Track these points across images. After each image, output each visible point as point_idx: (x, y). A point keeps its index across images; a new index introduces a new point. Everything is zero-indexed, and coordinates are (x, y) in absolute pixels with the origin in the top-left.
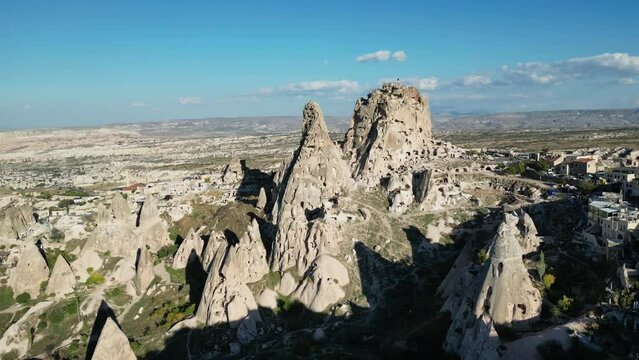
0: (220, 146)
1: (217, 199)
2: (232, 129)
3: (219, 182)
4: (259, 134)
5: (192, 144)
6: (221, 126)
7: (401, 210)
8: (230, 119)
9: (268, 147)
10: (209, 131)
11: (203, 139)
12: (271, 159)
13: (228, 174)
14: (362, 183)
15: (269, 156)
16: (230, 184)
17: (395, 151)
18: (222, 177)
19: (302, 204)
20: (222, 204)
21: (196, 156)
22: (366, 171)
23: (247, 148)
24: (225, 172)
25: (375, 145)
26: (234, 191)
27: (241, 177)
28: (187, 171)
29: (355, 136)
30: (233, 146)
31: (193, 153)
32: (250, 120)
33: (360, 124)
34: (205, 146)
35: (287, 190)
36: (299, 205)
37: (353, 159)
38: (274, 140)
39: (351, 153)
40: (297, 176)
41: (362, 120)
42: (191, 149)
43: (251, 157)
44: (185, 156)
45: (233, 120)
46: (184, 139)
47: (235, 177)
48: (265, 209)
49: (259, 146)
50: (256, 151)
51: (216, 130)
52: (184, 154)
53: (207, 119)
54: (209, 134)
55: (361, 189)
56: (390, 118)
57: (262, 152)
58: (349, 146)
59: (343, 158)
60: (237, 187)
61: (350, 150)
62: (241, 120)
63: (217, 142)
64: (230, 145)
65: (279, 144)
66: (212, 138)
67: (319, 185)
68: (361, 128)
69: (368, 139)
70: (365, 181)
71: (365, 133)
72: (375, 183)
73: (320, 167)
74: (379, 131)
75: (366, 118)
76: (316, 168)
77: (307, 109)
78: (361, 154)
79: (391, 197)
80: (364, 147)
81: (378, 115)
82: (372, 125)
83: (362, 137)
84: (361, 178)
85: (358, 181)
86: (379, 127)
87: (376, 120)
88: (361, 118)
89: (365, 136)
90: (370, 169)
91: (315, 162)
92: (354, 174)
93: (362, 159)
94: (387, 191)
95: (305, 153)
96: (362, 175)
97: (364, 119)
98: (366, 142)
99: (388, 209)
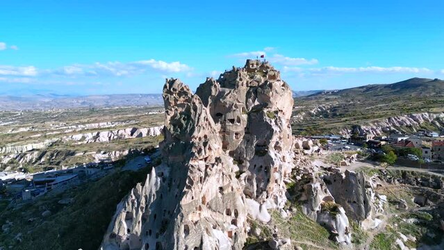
14: (269, 203)
22: (272, 185)
25: (273, 144)
29: (224, 131)
33: (230, 116)
41: (230, 109)
55: (276, 215)
56: (274, 106)
67: (225, 225)
68: (232, 121)
69: (248, 135)
70: (273, 200)
71: (241, 128)
72: (283, 200)
73: (223, 194)
74: (272, 124)
75: (236, 106)
76: (217, 196)
77: (172, 94)
78: (245, 159)
79: (327, 221)
80: (246, 148)
81: (254, 101)
82: (249, 114)
83: (237, 134)
84: (267, 197)
85: (264, 202)
86: (267, 118)
87: (253, 109)
88: (227, 106)
89: (242, 131)
90: (276, 181)
91: (215, 186)
92: (251, 191)
93: (255, 166)
94: (313, 210)
95: (198, 172)
96: (267, 192)
97: (234, 108)
98: (248, 140)
99: (336, 240)
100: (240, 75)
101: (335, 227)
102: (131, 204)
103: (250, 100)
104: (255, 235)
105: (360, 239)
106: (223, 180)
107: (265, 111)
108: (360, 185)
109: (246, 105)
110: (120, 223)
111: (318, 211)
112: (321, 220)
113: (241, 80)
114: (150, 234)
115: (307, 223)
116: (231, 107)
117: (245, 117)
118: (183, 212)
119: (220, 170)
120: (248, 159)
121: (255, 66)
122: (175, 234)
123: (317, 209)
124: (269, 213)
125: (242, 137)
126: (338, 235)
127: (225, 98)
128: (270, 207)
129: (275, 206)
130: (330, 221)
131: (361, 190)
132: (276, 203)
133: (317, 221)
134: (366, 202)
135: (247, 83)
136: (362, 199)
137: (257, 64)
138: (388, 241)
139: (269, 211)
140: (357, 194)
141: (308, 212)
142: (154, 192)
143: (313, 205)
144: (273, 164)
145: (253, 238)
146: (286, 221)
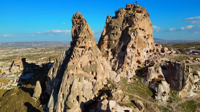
0: (18, 52)
1: (4, 85)
2: (24, 46)
3: (8, 72)
4: (34, 47)
5: (7, 51)
6: (19, 45)
7: (165, 98)
8: (23, 42)
9: (38, 52)
10: (14, 47)
11: (11, 50)
12: (39, 56)
13: (13, 67)
14: (123, 74)
15: (38, 55)
16: (15, 74)
17: (142, 49)
18: (10, 69)
19: (78, 98)
20: (8, 89)
21: (8, 56)
22: (125, 65)
23: (30, 52)
24: (12, 66)
25: (130, 45)
26: (17, 78)
27: (22, 69)
28: (2, 62)
29: (109, 40)
30: (24, 52)
31: (7, 55)
32: (31, 43)
33: (112, 32)
34: (12, 52)
35: (63, 85)
36: (75, 99)
37: (111, 56)
38: (40, 49)
39: (108, 52)
40: (71, 72)
41: (113, 29)
42: (6, 53)
43: (31, 55)
44: (3, 56)
45: (24, 43)
46: (4, 50)
47: (18, 69)
48: (40, 99)
49: (34, 51)
50: (33, 53)
51: (17, 46)
52: (3, 55)
53: (14, 42)
54: (14, 48)
55: (124, 80)
56: (136, 27)
57: (36, 54)
58: (105, 47)
59: (103, 56)
60: (19, 76)
61: (106, 50)
62: (27, 43)
63: (17, 50)
64: (22, 52)
65: (42, 51)
66: (15, 49)
67: (90, 79)
68: (113, 34)
69: (120, 42)
70: (125, 73)
71: (117, 38)
72: (132, 74)
73: (91, 64)
74: (131, 35)
75: (117, 27)
76: (87, 65)
77: (75, 18)
78: (116, 53)
79: (153, 87)
80: (118, 47)
81: (126, 25)
82: (123, 31)
83: (115, 41)
84: (122, 71)
85: (120, 73)
86: (130, 32)
87: (125, 28)
88: (113, 27)
89: (118, 39)
90: (128, 64)
91: (86, 60)
92: (115, 67)
93: (120, 56)
94: (147, 81)
95: (77, 52)
96: (122, 69)
97: (115, 28)
98: (119, 44)
99: (155, 98)
100: (121, 12)
101: (156, 91)
102: (54, 65)
103: (125, 24)
104: (107, 87)
105: (174, 100)
106: (91, 58)
107: (130, 29)
108: (181, 71)
109: (122, 26)
110: (50, 72)
111: (149, 82)
112: (150, 86)
113: (121, 14)
114: (58, 78)
115: (141, 87)
116: (114, 28)
117: (120, 32)
118: (68, 69)
119: (90, 53)
120: (118, 52)
121: (130, 7)
122: (63, 78)
123: (149, 80)
124: (120, 78)
125: (117, 42)
126: (157, 95)
127: (111, 23)
128: (122, 76)
129: (126, 76)
130: (154, 88)
131: (181, 74)
132: (127, 75)
133: (148, 87)
134: (184, 81)
135: (124, 16)
136: (181, 78)
137: (132, 6)
138: (195, 105)
139: (121, 78)
140: (179, 75)
141: (144, 81)
142: (62, 60)
143: (147, 78)
144: (127, 55)
145: (106, 88)
146: (129, 84)
